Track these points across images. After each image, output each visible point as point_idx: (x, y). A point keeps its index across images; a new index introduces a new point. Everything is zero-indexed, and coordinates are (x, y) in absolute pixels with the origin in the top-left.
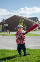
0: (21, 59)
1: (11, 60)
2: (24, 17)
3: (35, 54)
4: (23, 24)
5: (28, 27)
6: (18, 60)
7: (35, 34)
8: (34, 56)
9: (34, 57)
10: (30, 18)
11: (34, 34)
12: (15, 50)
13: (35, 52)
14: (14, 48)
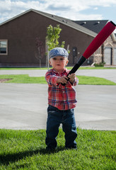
0: (46, 164)
1: (12, 165)
2: (63, 19)
3: (94, 148)
4: (58, 43)
5: (76, 52)
6: (34, 166)
7: (99, 77)
8: (91, 153)
9: (92, 158)
10: (81, 23)
11: (94, 77)
12: (26, 132)
13: (94, 140)
14: (26, 125)
